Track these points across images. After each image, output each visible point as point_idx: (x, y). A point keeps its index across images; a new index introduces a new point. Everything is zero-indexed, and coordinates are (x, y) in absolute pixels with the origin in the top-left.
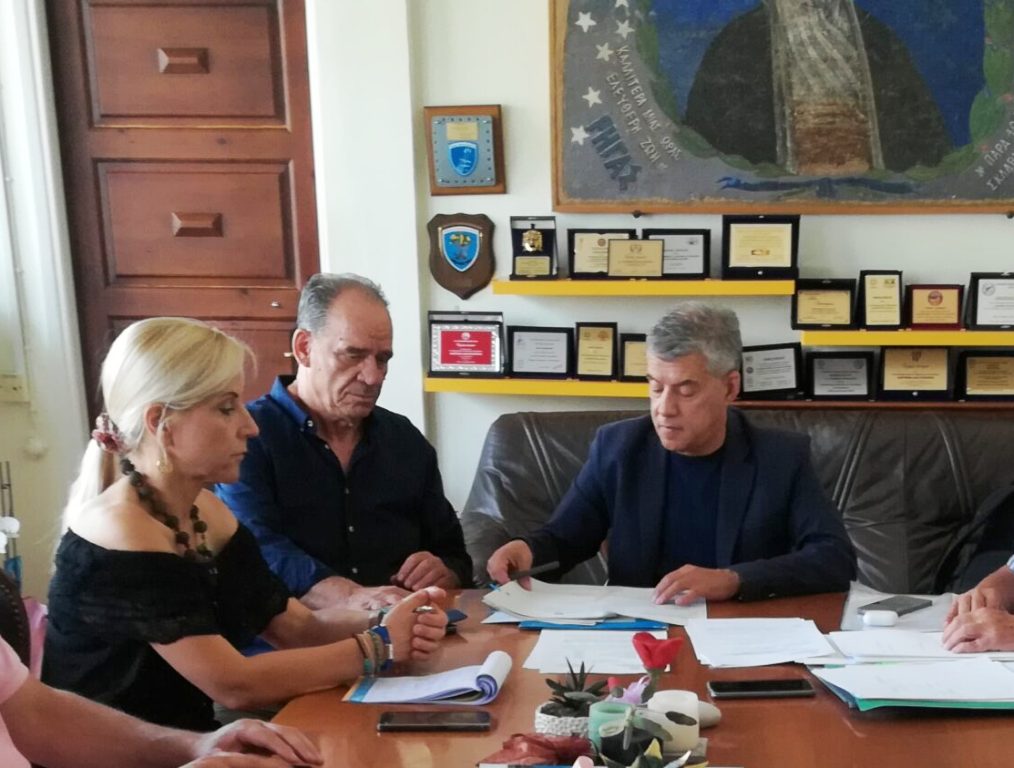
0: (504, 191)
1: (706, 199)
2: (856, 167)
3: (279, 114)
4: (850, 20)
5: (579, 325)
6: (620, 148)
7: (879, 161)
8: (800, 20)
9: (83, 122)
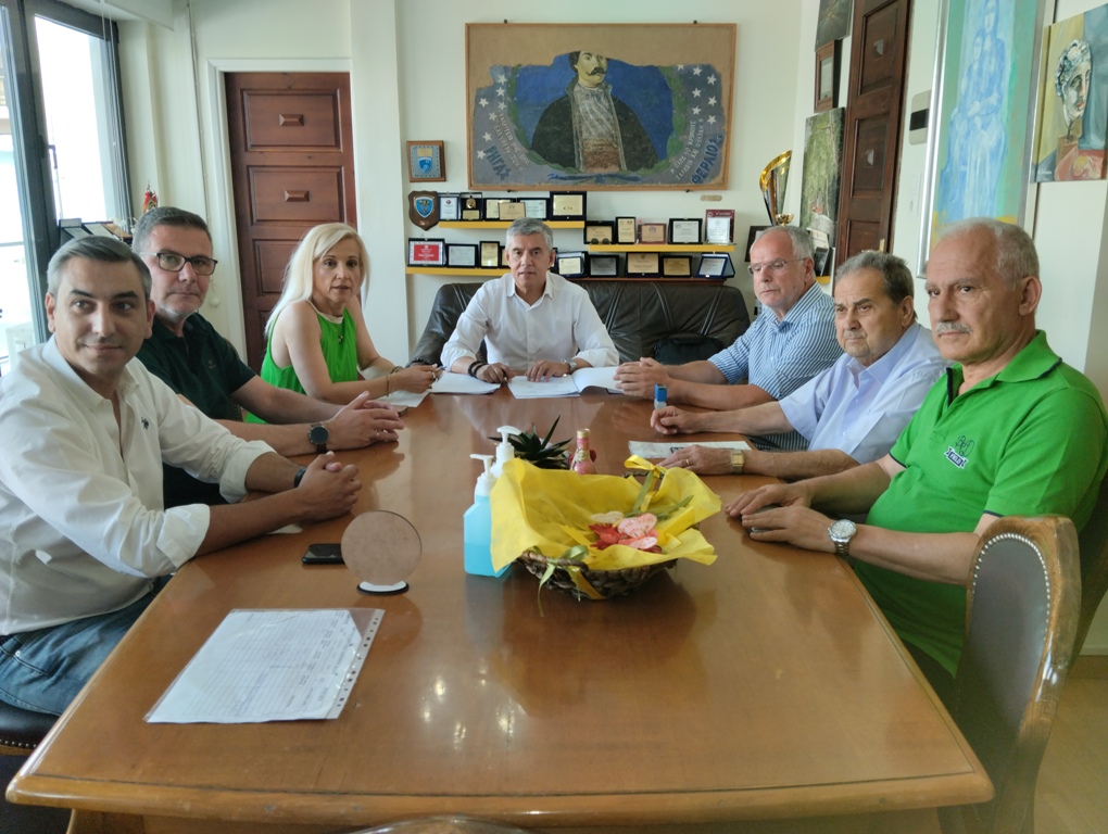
0: (445, 180)
1: (542, 184)
2: (613, 169)
3: (337, 145)
4: (609, 102)
5: (481, 242)
6: (501, 160)
7: (624, 167)
8: (585, 102)
9: (243, 148)
